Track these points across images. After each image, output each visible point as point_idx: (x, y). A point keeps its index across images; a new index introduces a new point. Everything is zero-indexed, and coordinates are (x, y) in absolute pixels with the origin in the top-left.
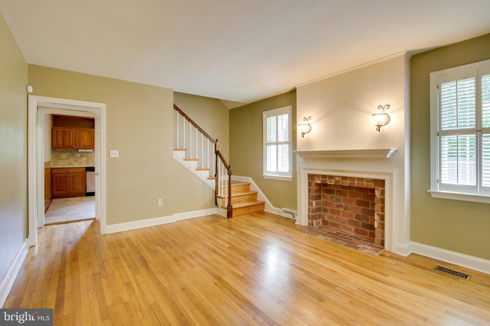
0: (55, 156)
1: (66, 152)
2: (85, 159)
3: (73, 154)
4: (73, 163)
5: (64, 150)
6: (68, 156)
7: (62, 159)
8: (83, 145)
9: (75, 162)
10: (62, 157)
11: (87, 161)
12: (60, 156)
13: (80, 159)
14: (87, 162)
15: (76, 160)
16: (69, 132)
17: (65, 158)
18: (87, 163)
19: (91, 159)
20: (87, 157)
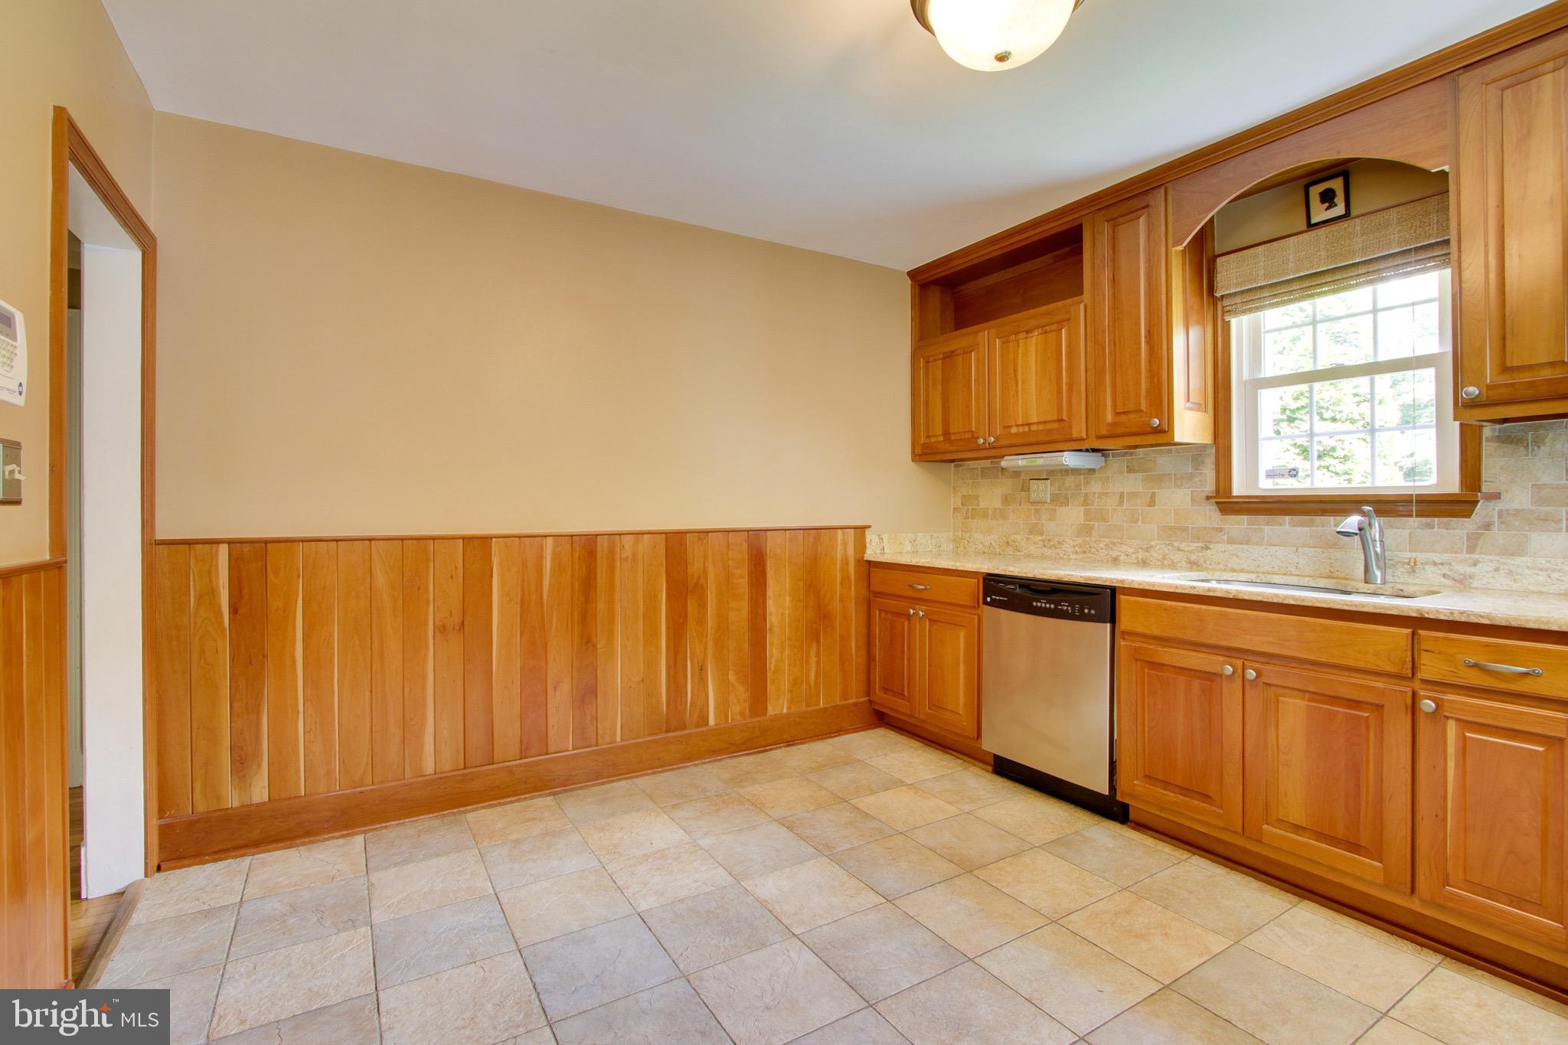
0: (963, 497)
1: (996, 477)
2: (1072, 515)
3: (1023, 490)
4: (1019, 537)
5: (989, 466)
6: (1006, 499)
7: (984, 515)
8: (1020, 422)
9: (1031, 532)
10: (982, 505)
11: (1085, 530)
12: (977, 497)
13: (1050, 520)
14: (1080, 540)
15: (1034, 521)
16: (964, 353)
17: (995, 509)
18: (1080, 546)
19: (1104, 520)
20: (1086, 502)
